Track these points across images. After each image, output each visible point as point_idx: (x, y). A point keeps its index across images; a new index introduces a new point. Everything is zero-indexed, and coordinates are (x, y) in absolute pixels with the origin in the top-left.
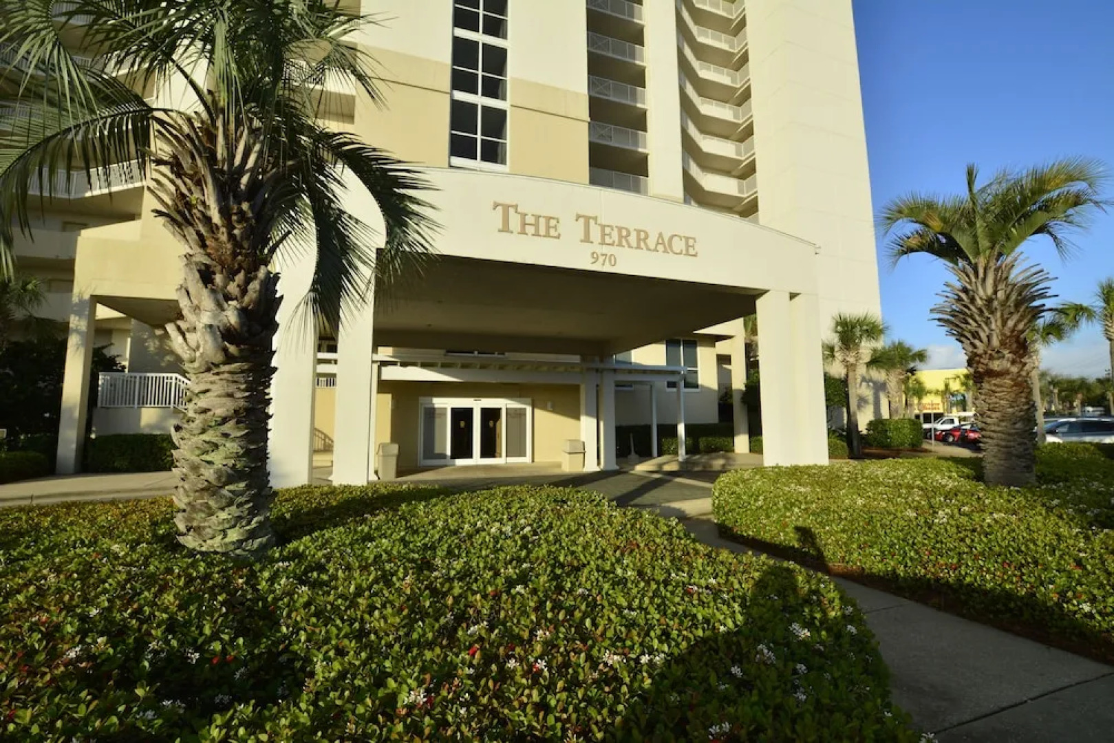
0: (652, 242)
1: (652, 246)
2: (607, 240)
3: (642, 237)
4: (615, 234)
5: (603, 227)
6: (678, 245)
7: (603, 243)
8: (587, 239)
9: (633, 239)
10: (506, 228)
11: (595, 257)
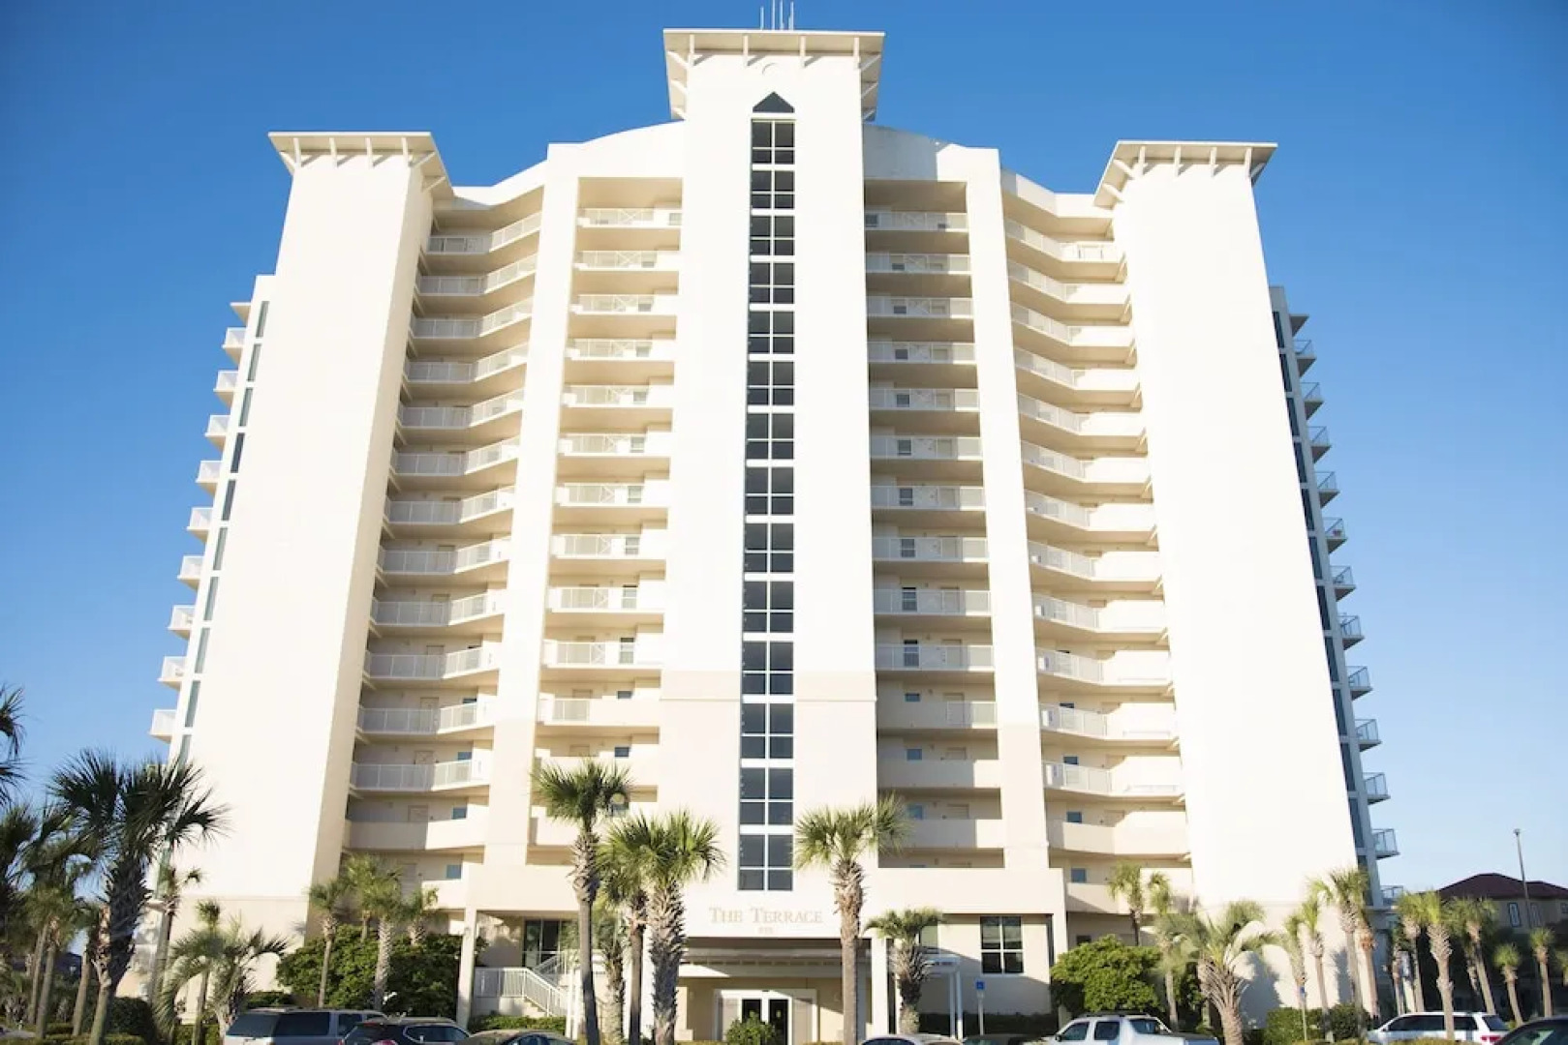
0: (794, 918)
1: (794, 919)
2: (768, 919)
3: (788, 916)
4: (772, 916)
5: (766, 913)
6: (810, 917)
7: (766, 921)
8: (757, 919)
9: (782, 918)
10: (715, 920)
11: (761, 929)
